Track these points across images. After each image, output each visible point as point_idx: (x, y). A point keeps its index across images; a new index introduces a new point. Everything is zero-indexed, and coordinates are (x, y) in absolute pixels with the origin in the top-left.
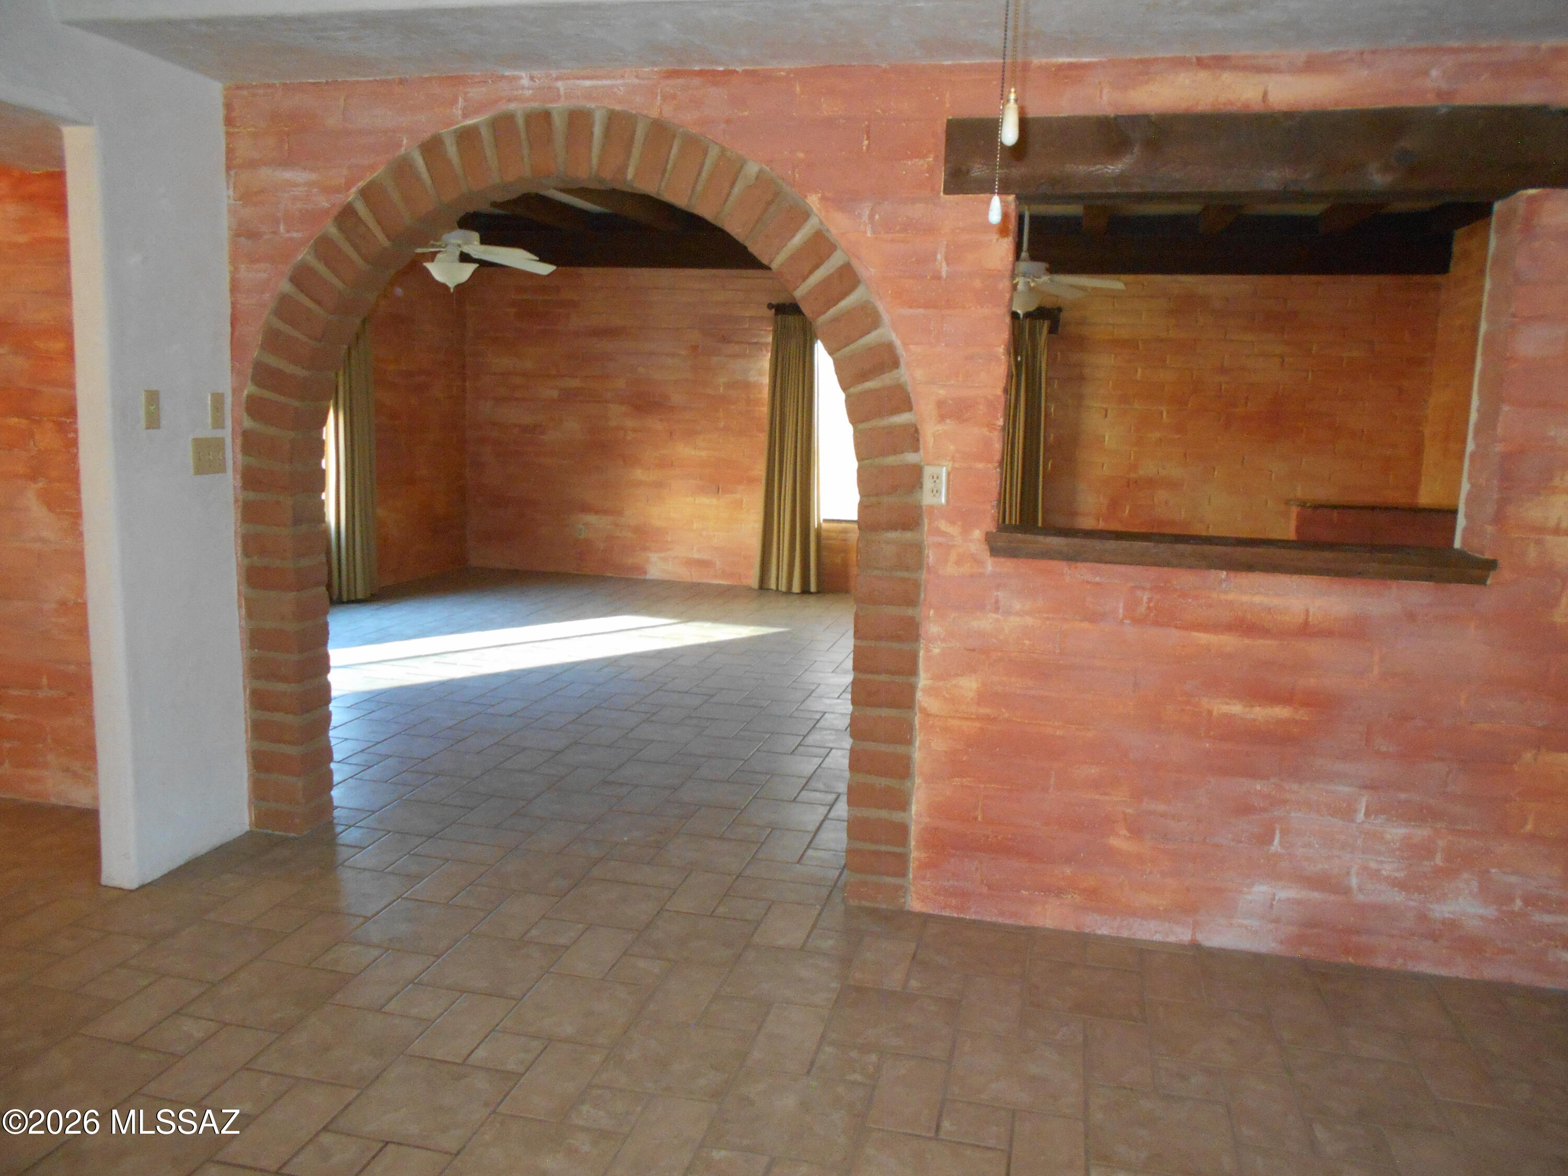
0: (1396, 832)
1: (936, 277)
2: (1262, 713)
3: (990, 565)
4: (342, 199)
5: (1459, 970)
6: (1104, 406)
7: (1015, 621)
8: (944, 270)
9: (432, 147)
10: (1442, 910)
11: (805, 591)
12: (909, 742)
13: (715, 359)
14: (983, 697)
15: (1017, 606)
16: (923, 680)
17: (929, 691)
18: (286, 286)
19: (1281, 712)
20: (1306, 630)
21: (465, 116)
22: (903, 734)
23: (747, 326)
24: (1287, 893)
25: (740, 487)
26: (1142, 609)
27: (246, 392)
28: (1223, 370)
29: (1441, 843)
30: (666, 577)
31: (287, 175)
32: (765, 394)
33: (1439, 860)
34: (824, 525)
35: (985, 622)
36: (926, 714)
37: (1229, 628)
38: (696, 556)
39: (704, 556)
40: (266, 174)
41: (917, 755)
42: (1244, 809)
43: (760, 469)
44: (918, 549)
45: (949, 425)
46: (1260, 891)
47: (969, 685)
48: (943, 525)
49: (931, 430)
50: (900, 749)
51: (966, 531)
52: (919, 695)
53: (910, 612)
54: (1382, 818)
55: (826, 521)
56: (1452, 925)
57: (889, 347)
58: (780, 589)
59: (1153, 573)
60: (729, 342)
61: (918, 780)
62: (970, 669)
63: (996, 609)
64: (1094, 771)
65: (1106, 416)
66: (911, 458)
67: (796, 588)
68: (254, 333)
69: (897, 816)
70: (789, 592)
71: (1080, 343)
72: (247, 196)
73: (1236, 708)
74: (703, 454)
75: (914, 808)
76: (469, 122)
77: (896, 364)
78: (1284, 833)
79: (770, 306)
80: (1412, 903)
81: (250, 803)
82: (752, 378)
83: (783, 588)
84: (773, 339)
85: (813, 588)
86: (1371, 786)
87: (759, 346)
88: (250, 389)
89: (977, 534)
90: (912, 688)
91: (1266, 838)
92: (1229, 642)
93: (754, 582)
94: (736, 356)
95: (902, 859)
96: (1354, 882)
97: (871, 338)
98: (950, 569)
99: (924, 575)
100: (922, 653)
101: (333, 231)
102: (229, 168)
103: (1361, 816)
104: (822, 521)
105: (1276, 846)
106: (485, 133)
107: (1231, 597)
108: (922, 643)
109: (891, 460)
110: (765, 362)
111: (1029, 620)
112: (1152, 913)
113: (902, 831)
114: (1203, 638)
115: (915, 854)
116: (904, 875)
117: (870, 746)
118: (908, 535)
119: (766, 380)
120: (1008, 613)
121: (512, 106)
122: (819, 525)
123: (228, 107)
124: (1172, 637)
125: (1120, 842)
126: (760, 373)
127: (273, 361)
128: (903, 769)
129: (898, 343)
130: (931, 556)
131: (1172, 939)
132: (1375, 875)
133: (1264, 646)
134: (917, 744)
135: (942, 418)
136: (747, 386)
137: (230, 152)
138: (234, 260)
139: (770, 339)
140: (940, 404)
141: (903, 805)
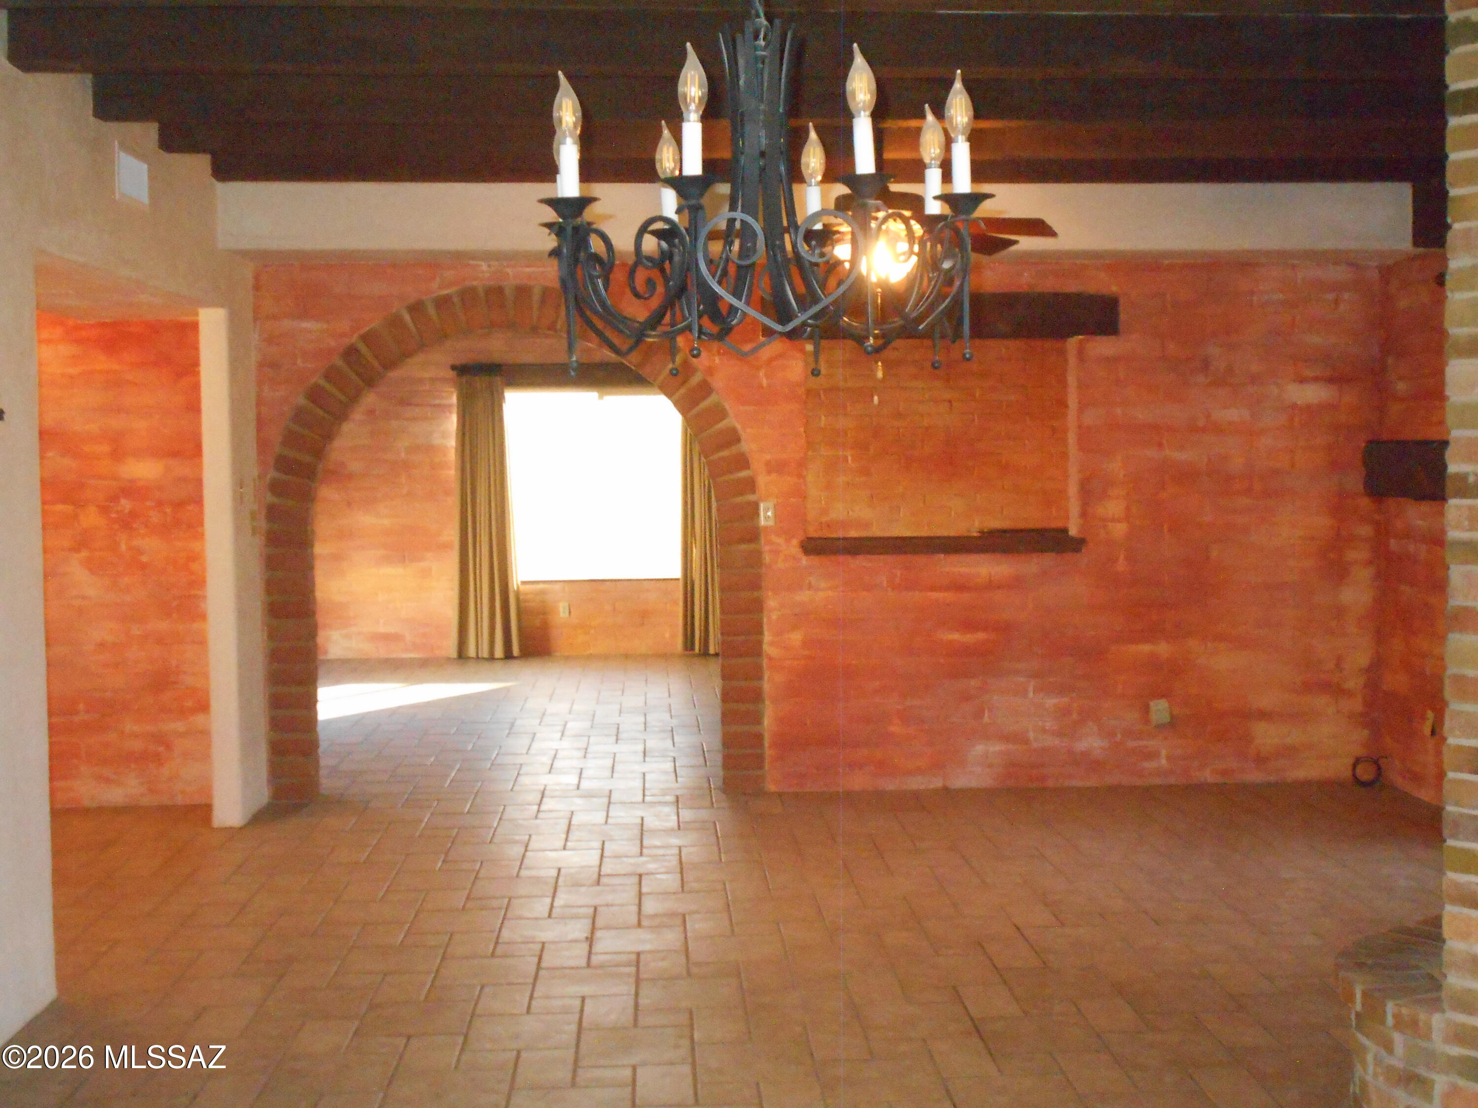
0: (1051, 702)
1: (761, 387)
2: (970, 638)
3: (805, 561)
4: (347, 341)
5: (1092, 782)
7: (821, 594)
8: (765, 382)
9: (416, 308)
10: (1081, 746)
11: (508, 656)
12: (760, 678)
13: (394, 424)
14: (805, 644)
15: (823, 585)
16: (767, 637)
17: (772, 644)
18: (301, 401)
19: (981, 636)
20: (991, 585)
21: (440, 288)
22: (757, 674)
23: (427, 387)
24: (996, 747)
25: (429, 555)
26: (897, 580)
27: (269, 477)
28: (899, 415)
29: (1075, 705)
30: (350, 655)
31: (306, 325)
32: (452, 456)
33: (1075, 716)
34: (522, 588)
35: (803, 596)
36: (770, 658)
37: (948, 588)
38: (382, 629)
39: (390, 629)
40: (287, 324)
41: (766, 686)
42: (966, 697)
43: (452, 534)
44: (759, 554)
45: (774, 476)
46: (979, 749)
47: (796, 637)
48: (774, 538)
49: (762, 480)
50: (756, 683)
51: (788, 541)
52: (765, 647)
53: (756, 594)
54: (1041, 695)
55: (524, 583)
56: (1085, 754)
57: (734, 431)
58: (480, 656)
59: (901, 558)
60: (409, 404)
61: (767, 702)
62: (794, 628)
63: (810, 588)
64: (877, 683)
66: (751, 498)
67: (499, 652)
68: (275, 435)
69: (754, 729)
70: (492, 658)
72: (270, 340)
73: (955, 636)
74: (386, 522)
75: (766, 722)
76: (445, 292)
77: (738, 440)
78: (990, 710)
79: (454, 368)
80: (1064, 745)
81: (269, 781)
82: (437, 440)
83: (485, 653)
84: (458, 399)
85: (516, 651)
86: (1036, 675)
87: (443, 408)
88: (272, 474)
89: (795, 542)
90: (760, 643)
91: (981, 715)
92: (948, 596)
93: (453, 653)
94: (414, 419)
95: (760, 758)
96: (1031, 735)
97: (722, 425)
98: (781, 565)
99: (764, 570)
100: (765, 620)
101: (339, 362)
102: (255, 320)
103: (1031, 695)
104: (519, 583)
105: (986, 719)
106: (456, 300)
107: (947, 569)
108: (765, 613)
109: (739, 500)
110: (452, 422)
111: (830, 593)
112: (919, 771)
113: (759, 737)
114: (935, 595)
115: (769, 752)
116: (761, 767)
117: (735, 683)
118: (752, 546)
119: (452, 442)
120: (818, 589)
121: (475, 283)
122: (518, 587)
123: (257, 278)
124: (916, 596)
125: (896, 728)
126: (444, 435)
127: (291, 454)
128: (757, 696)
129: (738, 426)
130: (767, 558)
131: (932, 786)
132: (1044, 731)
133: (966, 597)
134: (766, 678)
135: (769, 472)
136: (430, 449)
137: (256, 309)
138: (260, 383)
139: (454, 399)
140: (768, 463)
141: (758, 721)
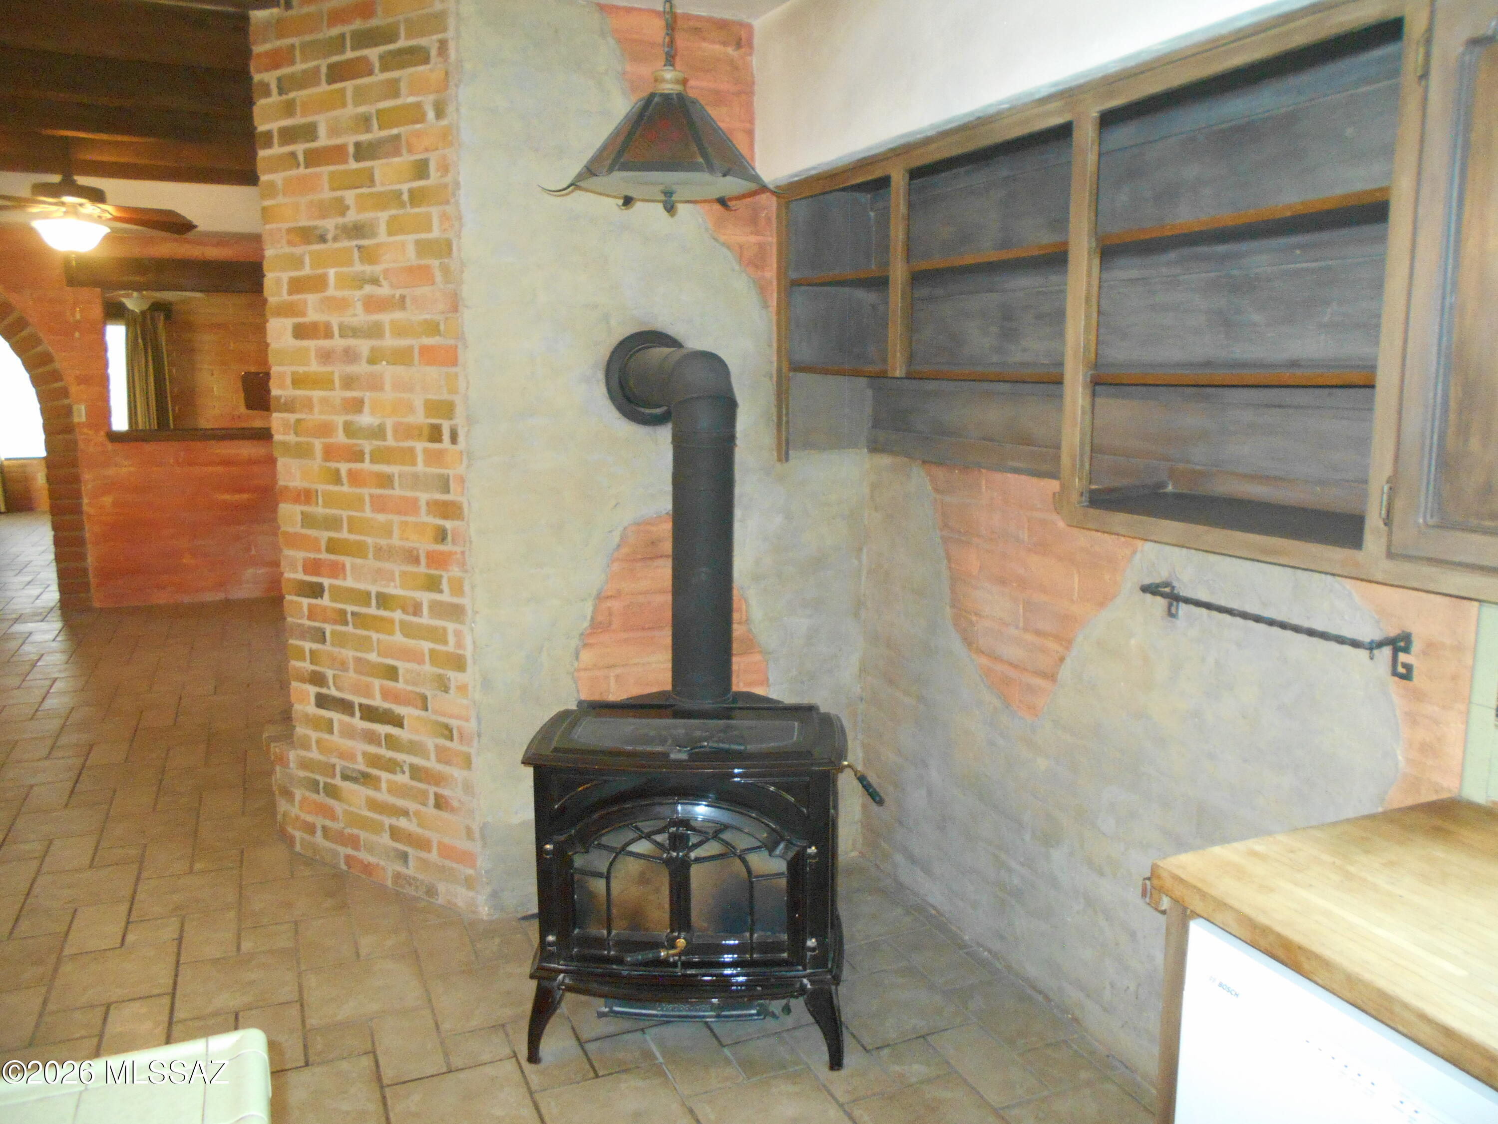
2: (237, 498)
3: (111, 446)
6: (210, 367)
7: (125, 470)
12: (82, 529)
14: (115, 505)
15: (126, 463)
16: (85, 501)
17: (89, 505)
19: (245, 496)
20: (250, 462)
22: (79, 526)
24: (262, 571)
26: (181, 460)
35: (111, 472)
36: (89, 515)
37: (219, 464)
41: (87, 535)
42: (238, 538)
44: (75, 442)
45: (82, 386)
46: (250, 572)
47: (108, 500)
48: (86, 431)
49: (74, 389)
50: (79, 533)
51: (97, 432)
52: (85, 507)
53: (75, 470)
59: (183, 444)
61: (89, 546)
62: (107, 493)
63: (116, 466)
64: (171, 531)
65: (212, 374)
66: (68, 401)
69: (80, 565)
71: (189, 326)
73: (227, 497)
75: (89, 560)
77: (53, 360)
78: (256, 546)
85: (3, 508)
89: (102, 433)
90: (80, 505)
91: (249, 549)
92: (220, 469)
95: (87, 585)
97: (39, 349)
98: (92, 449)
99: (79, 453)
100: (83, 488)
105: (253, 552)
107: (218, 451)
108: (83, 483)
109: (57, 403)
111: (132, 469)
112: (207, 589)
113: (85, 570)
114: (210, 469)
115: (93, 581)
116: (88, 591)
117: (63, 533)
118: (69, 437)
120: (121, 466)
124: (196, 470)
125: (187, 560)
128: (81, 542)
130: (81, 444)
131: (217, 599)
133: (232, 469)
134: (87, 529)
135: (76, 384)
140: (75, 377)
141: (83, 559)
